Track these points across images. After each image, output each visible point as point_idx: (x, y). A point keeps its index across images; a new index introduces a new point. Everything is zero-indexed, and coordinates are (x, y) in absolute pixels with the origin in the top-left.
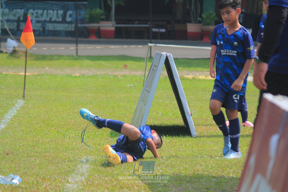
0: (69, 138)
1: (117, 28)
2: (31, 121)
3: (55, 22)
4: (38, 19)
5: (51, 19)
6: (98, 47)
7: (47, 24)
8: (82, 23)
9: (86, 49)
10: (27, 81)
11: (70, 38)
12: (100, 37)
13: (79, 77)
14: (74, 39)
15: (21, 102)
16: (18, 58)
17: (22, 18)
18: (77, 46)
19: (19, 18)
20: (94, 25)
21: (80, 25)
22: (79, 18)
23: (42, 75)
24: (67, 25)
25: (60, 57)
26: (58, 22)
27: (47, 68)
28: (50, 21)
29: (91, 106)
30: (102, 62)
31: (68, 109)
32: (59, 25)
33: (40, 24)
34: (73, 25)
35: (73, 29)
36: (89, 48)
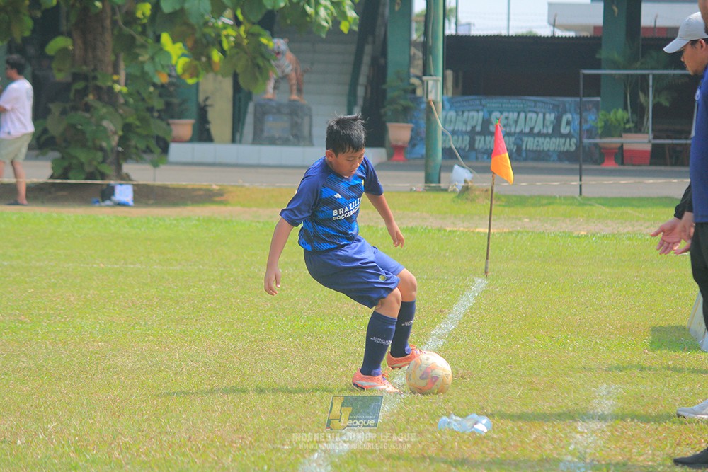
0: (573, 350)
1: (655, 146)
2: (501, 318)
3: (540, 134)
4: (508, 130)
5: (532, 129)
6: (623, 181)
7: (525, 139)
8: (590, 138)
9: (601, 184)
10: (491, 244)
11: (566, 165)
12: (623, 164)
13: (586, 236)
14: (577, 167)
15: (481, 283)
16: (473, 200)
17: (478, 129)
18: (581, 180)
19: (473, 128)
20: (613, 141)
21: (586, 141)
22: (585, 127)
23: (518, 232)
24: (562, 140)
25: (551, 200)
26: (546, 135)
27: (527, 220)
28: (531, 133)
29: (611, 291)
30: (630, 210)
31: (569, 296)
32: (548, 139)
33: (512, 139)
34: (574, 141)
35: (573, 148)
36: (606, 182)
